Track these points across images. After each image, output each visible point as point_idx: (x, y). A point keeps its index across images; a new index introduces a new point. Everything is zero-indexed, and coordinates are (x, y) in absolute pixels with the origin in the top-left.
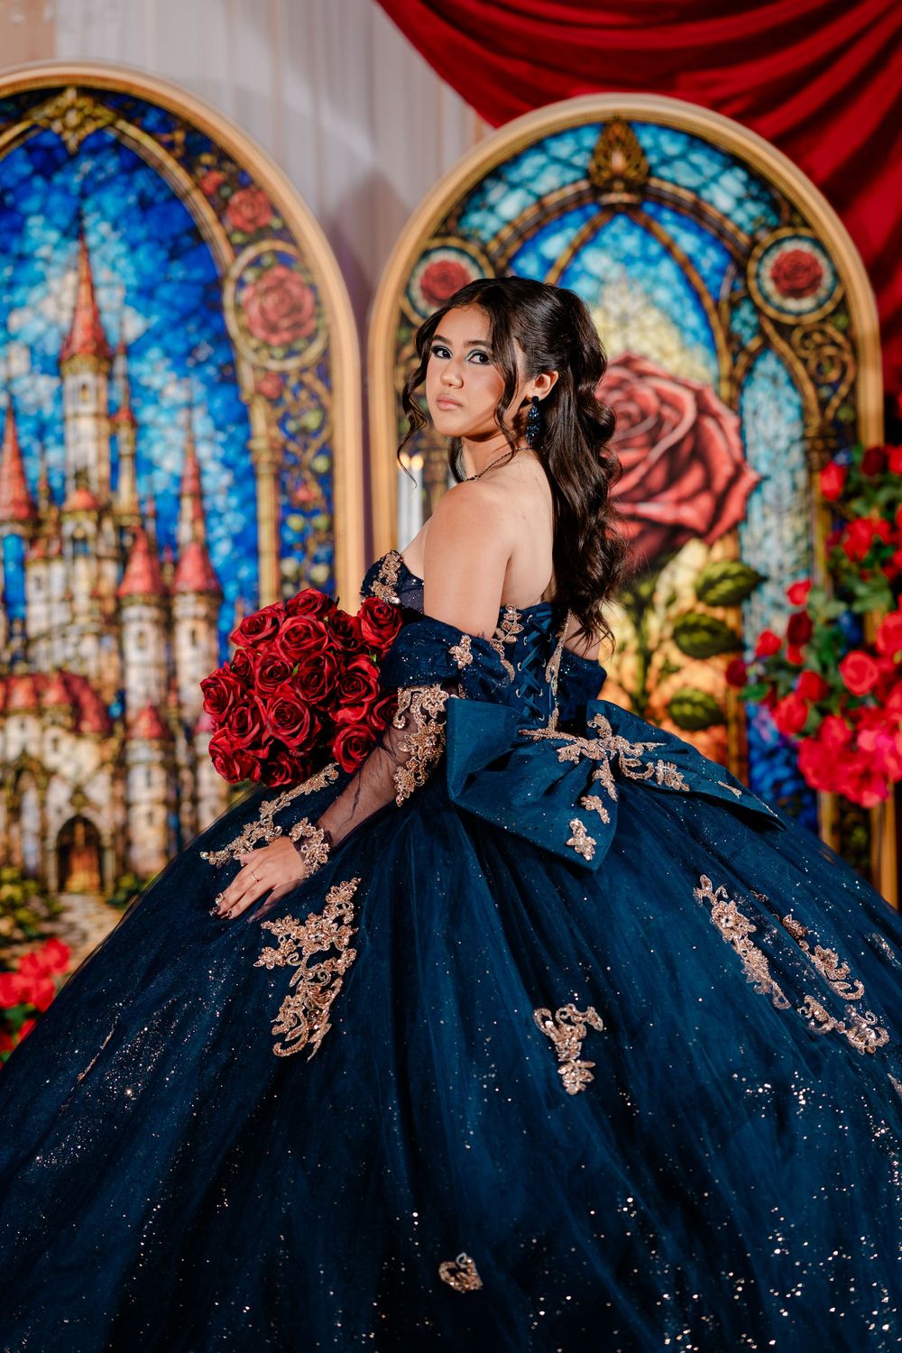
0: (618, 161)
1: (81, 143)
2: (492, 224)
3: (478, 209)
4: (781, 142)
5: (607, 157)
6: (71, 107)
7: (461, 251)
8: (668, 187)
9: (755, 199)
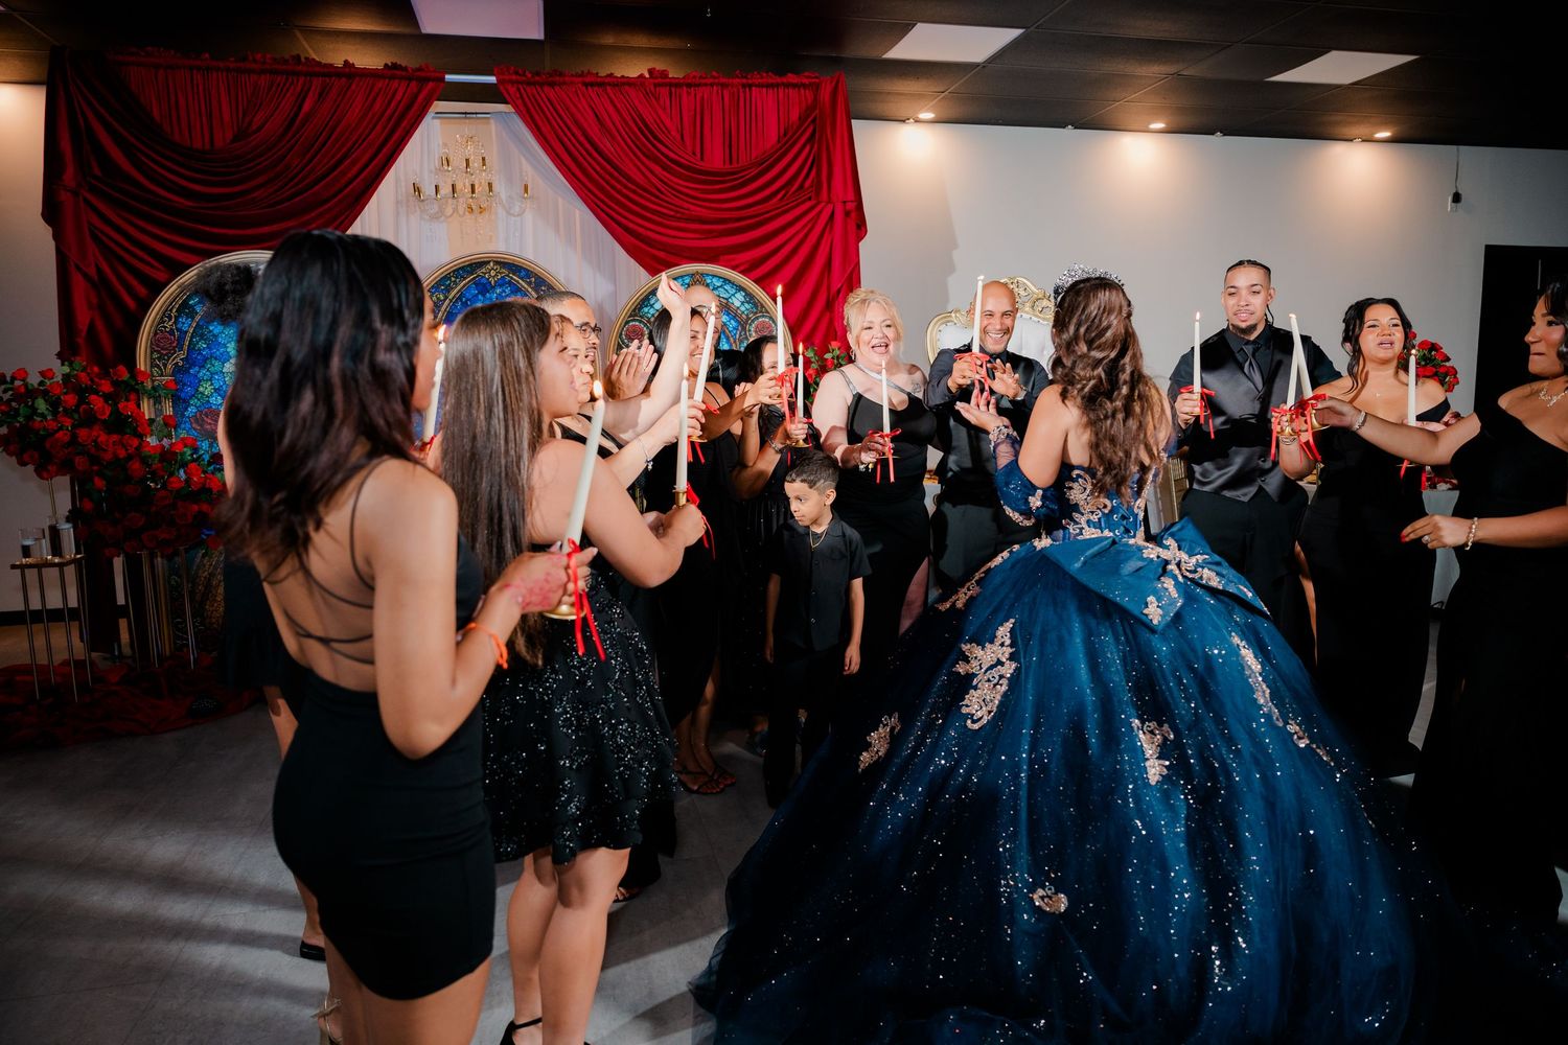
1: (495, 282)
2: (652, 311)
3: (646, 306)
6: (492, 269)
7: (640, 322)
9: (747, 302)
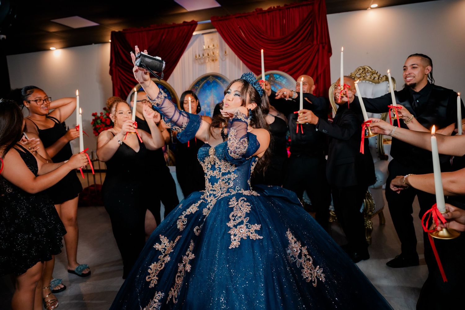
0: (272, 79)
1: (212, 82)
4: (291, 75)
5: (270, 78)
6: (211, 78)
8: (277, 81)
